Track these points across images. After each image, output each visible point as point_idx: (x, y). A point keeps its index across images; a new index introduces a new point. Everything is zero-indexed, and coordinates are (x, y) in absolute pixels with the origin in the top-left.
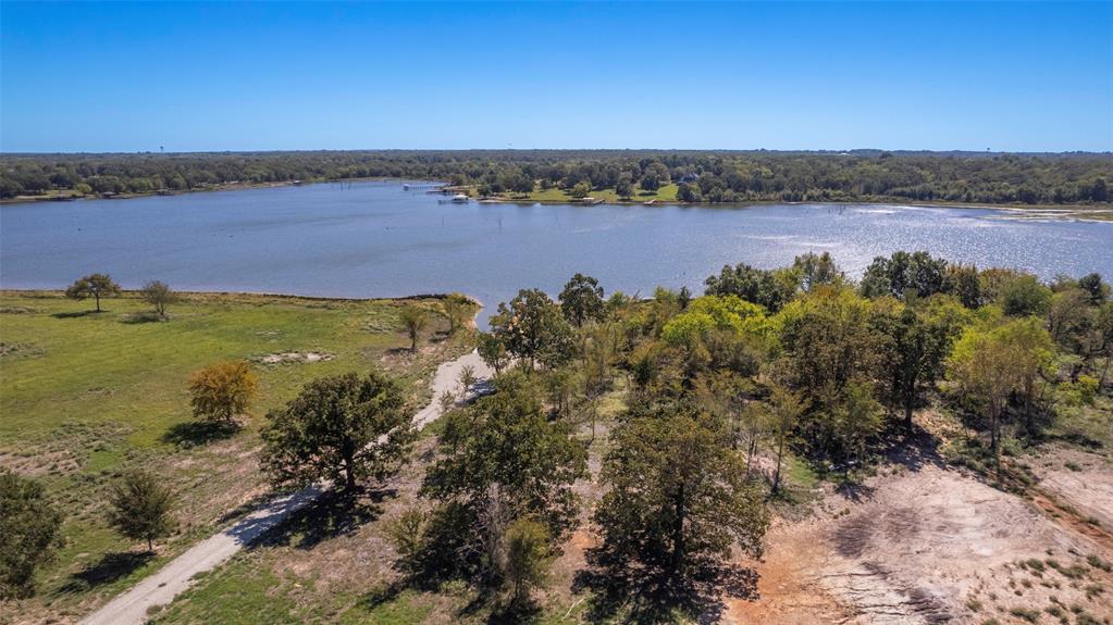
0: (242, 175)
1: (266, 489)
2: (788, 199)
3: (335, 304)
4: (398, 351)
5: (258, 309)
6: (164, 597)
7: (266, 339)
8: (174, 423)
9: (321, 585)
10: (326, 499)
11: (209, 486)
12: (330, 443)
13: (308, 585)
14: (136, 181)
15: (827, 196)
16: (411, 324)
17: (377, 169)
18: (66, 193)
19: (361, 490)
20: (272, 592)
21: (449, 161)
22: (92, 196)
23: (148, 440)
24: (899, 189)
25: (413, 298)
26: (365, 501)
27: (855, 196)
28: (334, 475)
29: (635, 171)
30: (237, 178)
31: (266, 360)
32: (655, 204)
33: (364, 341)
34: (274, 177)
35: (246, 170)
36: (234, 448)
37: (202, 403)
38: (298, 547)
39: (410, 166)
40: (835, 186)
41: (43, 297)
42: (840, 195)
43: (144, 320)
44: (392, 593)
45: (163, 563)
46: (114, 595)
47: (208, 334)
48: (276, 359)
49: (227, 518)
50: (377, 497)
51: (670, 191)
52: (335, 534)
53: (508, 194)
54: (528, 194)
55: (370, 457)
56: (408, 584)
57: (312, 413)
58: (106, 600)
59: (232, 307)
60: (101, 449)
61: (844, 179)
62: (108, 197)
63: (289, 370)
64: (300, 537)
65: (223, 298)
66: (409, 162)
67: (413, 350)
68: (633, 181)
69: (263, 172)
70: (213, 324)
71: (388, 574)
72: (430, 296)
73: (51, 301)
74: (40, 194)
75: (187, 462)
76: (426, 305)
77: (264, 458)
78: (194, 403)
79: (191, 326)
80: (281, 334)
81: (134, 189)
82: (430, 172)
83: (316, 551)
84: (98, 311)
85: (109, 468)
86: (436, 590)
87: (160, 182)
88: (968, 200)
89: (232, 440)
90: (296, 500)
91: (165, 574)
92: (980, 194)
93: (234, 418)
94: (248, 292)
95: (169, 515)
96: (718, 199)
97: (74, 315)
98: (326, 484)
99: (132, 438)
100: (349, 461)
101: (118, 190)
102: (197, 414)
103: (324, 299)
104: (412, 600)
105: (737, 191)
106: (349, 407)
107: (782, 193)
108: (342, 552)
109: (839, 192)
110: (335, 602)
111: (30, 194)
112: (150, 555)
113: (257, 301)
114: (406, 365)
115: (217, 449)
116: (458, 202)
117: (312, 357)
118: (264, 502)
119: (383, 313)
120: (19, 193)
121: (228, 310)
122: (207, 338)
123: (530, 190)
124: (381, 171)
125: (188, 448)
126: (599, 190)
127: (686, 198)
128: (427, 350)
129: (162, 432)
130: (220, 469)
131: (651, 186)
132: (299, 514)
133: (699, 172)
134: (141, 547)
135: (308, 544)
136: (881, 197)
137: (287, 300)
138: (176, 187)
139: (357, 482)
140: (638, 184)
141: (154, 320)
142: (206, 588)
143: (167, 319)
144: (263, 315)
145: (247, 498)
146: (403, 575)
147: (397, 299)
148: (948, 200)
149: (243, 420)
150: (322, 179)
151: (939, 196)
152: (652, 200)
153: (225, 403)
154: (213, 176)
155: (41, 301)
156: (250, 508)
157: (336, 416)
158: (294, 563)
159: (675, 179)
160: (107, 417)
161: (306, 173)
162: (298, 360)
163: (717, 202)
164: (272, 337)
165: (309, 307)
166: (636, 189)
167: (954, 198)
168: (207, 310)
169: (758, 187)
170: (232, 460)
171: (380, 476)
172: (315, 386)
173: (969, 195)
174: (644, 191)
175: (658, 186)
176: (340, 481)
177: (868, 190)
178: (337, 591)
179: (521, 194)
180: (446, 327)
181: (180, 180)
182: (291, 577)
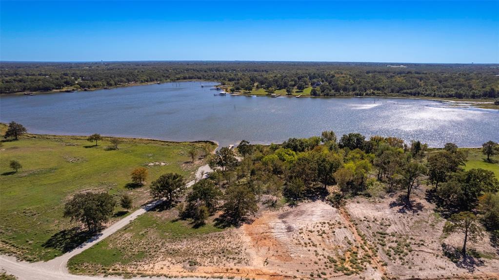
0: (137, 80)
1: (150, 200)
2: (357, 95)
3: (171, 144)
4: (188, 162)
5: (146, 145)
6: (132, 219)
7: (149, 157)
8: (127, 183)
9: (163, 218)
10: (165, 203)
11: (138, 199)
12: (166, 189)
13: (160, 218)
14: (96, 83)
15: (373, 93)
16: (192, 154)
17: (191, 75)
18: (70, 88)
19: (173, 201)
20: (153, 219)
21: (222, 71)
22: (80, 90)
23: (122, 187)
24: (405, 91)
25: (196, 142)
26: (173, 203)
27: (386, 94)
28: (167, 196)
29: (295, 81)
30: (135, 80)
31: (150, 164)
32: (302, 97)
33: (179, 159)
34: (149, 80)
35: (138, 77)
36: (143, 190)
37: (135, 178)
38: (158, 211)
39: (205, 74)
40: (378, 89)
41: (78, 139)
42: (379, 93)
43: (111, 149)
44: (177, 220)
45: (130, 214)
46: (122, 218)
47: (131, 155)
48: (152, 164)
49: (142, 206)
50: (176, 202)
51: (308, 90)
52: (166, 209)
53: (242, 91)
54: (251, 91)
55: (175, 193)
56: (180, 219)
57: (162, 182)
58: (121, 219)
59: (138, 144)
60: (111, 189)
61: (382, 86)
62: (85, 90)
63: (156, 168)
64: (159, 210)
65: (135, 141)
66: (205, 72)
67: (192, 162)
68: (294, 86)
69: (145, 78)
70: (133, 151)
71: (177, 217)
72: (202, 141)
73: (81, 141)
74: (61, 89)
75: (132, 193)
76: (200, 145)
77: (151, 193)
78: (132, 178)
79: (126, 152)
80: (153, 156)
81: (95, 86)
82: (213, 77)
83: (162, 212)
84: (97, 145)
85: (115, 194)
86: (185, 220)
87: (105, 84)
88: (434, 96)
89: (142, 188)
90: (157, 202)
91: (131, 215)
92: (440, 93)
93: (142, 182)
94: (142, 138)
95: (130, 205)
96: (327, 95)
97: (90, 147)
98: (165, 199)
99: (118, 186)
100: (170, 194)
101: (89, 87)
102: (133, 181)
103: (167, 142)
104: (180, 222)
105: (336, 91)
106: (170, 181)
107: (354, 92)
108: (168, 213)
109: (379, 92)
110: (165, 221)
111: (57, 89)
112: (127, 212)
113: (145, 142)
114: (190, 167)
115: (139, 190)
116: (222, 95)
117: (163, 164)
118: (150, 202)
119: (186, 148)
120: (53, 89)
121: (136, 146)
122: (131, 156)
123: (251, 90)
124: (193, 77)
125: (131, 189)
126: (280, 89)
127: (314, 94)
128: (197, 162)
129: (124, 185)
130: (140, 195)
131: (301, 88)
132: (158, 205)
133: (323, 82)
134: (125, 210)
135: (160, 211)
136: (398, 94)
137: (155, 142)
138: (111, 85)
139: (172, 199)
140: (296, 87)
141: (114, 150)
142: (140, 218)
143: (118, 150)
144: (148, 148)
145: (146, 202)
146: (180, 218)
147: (191, 142)
148: (426, 96)
149: (144, 183)
150: (169, 80)
151: (422, 94)
152: (301, 94)
153: (140, 178)
154: (125, 80)
155: (78, 141)
156: (147, 204)
157: (167, 183)
158: (157, 215)
159: (312, 84)
160: (110, 181)
161: (162, 78)
162: (159, 165)
163: (327, 96)
164: (151, 156)
165: (162, 145)
166: (295, 90)
167: (428, 95)
168: (130, 146)
169: (345, 89)
170: (142, 192)
171: (177, 197)
172: (163, 176)
173: (435, 94)
174: (298, 90)
175: (304, 88)
176: (168, 198)
177: (392, 91)
178: (166, 219)
179: (247, 91)
180: (204, 154)
181: (112, 82)
182: (157, 217)
